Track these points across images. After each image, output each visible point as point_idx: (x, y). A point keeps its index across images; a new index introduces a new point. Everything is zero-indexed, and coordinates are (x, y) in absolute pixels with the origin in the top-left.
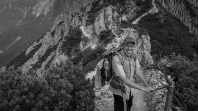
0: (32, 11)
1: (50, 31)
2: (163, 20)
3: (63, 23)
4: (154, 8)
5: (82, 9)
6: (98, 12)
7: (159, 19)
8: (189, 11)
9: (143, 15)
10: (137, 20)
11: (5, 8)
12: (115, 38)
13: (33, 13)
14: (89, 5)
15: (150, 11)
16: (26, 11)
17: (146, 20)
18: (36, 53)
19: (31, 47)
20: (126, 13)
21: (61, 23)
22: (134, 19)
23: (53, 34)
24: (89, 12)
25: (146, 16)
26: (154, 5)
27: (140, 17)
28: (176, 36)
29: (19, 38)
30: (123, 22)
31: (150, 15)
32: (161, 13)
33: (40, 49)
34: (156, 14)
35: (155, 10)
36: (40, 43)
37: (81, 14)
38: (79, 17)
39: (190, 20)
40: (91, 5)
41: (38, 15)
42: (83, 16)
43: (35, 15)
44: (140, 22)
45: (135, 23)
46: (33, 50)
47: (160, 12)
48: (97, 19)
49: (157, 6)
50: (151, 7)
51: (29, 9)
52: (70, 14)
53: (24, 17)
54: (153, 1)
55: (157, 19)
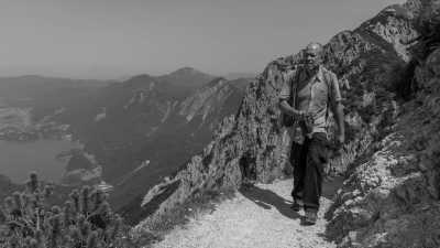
0: (180, 109)
1: (202, 153)
3: (234, 138)
11: (132, 101)
13: (181, 113)
16: (169, 110)
19: (157, 187)
21: (230, 137)
23: (207, 161)
29: (148, 162)
36: (176, 179)
41: (189, 118)
43: (184, 118)
51: (175, 105)
52: (252, 117)
53: (163, 121)
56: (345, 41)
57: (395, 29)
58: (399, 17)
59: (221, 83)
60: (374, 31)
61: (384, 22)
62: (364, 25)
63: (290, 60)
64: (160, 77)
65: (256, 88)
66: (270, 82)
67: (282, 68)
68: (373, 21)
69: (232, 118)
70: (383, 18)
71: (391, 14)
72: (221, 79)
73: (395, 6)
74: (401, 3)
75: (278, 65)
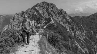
2: (56, 26)
5: (19, 22)
8: (67, 22)
9: (48, 24)
10: (46, 26)
12: (36, 33)
17: (49, 26)
20: (41, 24)
22: (44, 26)
26: (52, 20)
30: (39, 27)
31: (51, 24)
34: (53, 24)
35: (52, 22)
38: (18, 26)
39: (68, 26)
47: (55, 23)
50: (51, 21)
52: (12, 25)
54: (52, 18)
55: (54, 26)
56: (30, 10)
57: (39, 8)
58: (39, 6)
60: (35, 8)
61: (37, 6)
62: (33, 7)
63: (20, 13)
65: (13, 19)
66: (16, 18)
67: (18, 15)
68: (35, 6)
69: (8, 26)
70: (36, 6)
71: (38, 5)
72: (2, 15)
73: (39, 3)
74: (40, 3)
75: (17, 14)
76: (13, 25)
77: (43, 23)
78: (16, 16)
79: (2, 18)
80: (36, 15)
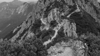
0: (16, 11)
1: (25, 21)
2: (82, 15)
3: (32, 17)
4: (77, 9)
5: (41, 10)
6: (49, 11)
7: (81, 15)
8: (96, 11)
9: (72, 13)
10: (69, 15)
11: (2, 9)
12: (58, 24)
14: (45, 8)
15: (76, 11)
16: (13, 11)
17: (74, 15)
18: (18, 32)
19: (16, 29)
20: (64, 12)
21: (31, 17)
22: (68, 15)
23: (27, 22)
24: (45, 11)
25: (74, 13)
26: (78, 7)
27: (71, 14)
28: (89, 24)
29: (10, 24)
30: (62, 16)
32: (81, 12)
33: (20, 30)
34: (78, 12)
35: (78, 10)
36: (20, 27)
37: (41, 12)
38: (40, 14)
39: (96, 15)
40: (46, 8)
41: (19, 13)
42: (42, 13)
43: (18, 13)
44: (71, 16)
45: (68, 17)
46: (17, 31)
48: (49, 15)
49: (79, 8)
51: (14, 10)
53: (12, 14)
54: (77, 6)
55: (79, 15)
59: (26, 4)
64: (9, 3)
66: (38, 5)
72: (26, 3)
75: (40, 1)
76: (36, 13)
77: (67, 11)
78: (38, 3)
79: (26, 5)
80: (59, 1)
